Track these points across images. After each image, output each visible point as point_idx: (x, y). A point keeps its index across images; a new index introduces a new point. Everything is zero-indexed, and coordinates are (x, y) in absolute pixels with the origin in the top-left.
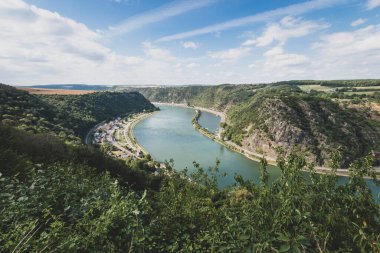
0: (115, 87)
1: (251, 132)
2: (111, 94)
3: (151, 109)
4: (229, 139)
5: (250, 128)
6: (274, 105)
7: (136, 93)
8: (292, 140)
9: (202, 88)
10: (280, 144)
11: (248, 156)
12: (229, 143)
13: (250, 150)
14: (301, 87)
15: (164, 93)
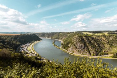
0: (28, 33)
1: (70, 46)
2: (26, 35)
3: (40, 40)
4: (64, 48)
5: (70, 45)
6: (76, 38)
7: (35, 35)
8: (82, 48)
9: (56, 33)
10: (79, 49)
11: (70, 53)
12: (64, 50)
13: (70, 51)
14: (83, 33)
15: (44, 35)
